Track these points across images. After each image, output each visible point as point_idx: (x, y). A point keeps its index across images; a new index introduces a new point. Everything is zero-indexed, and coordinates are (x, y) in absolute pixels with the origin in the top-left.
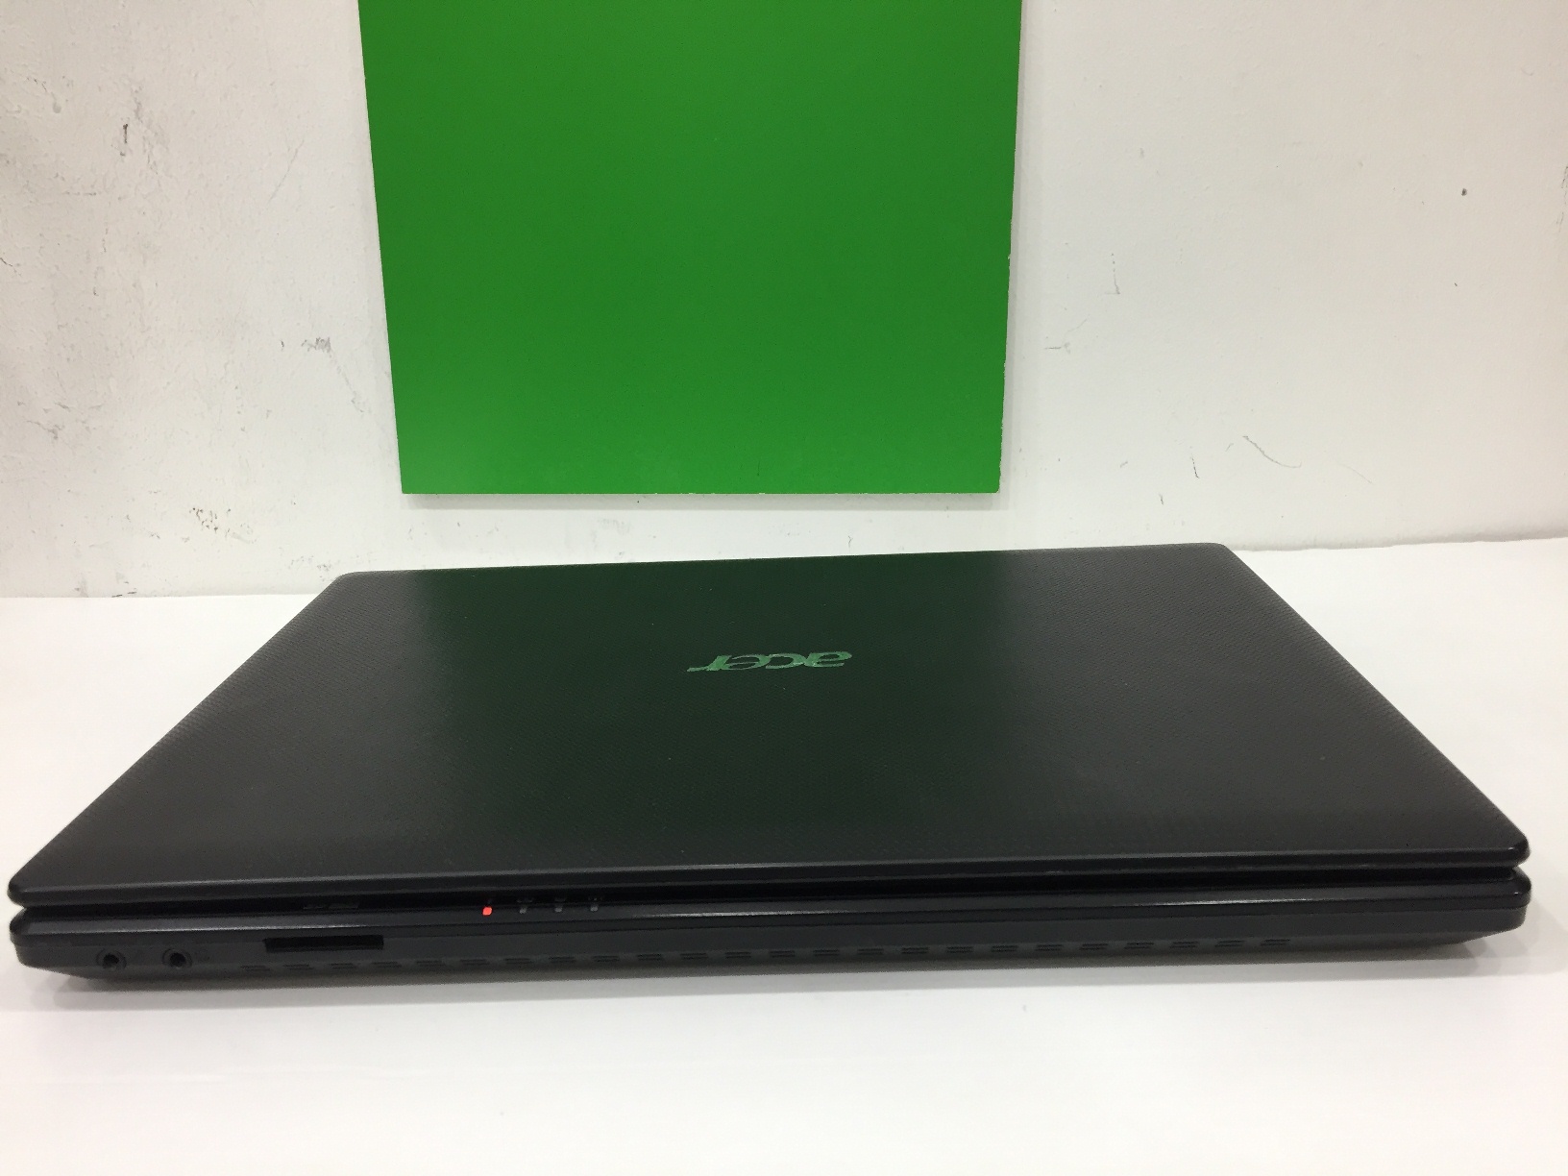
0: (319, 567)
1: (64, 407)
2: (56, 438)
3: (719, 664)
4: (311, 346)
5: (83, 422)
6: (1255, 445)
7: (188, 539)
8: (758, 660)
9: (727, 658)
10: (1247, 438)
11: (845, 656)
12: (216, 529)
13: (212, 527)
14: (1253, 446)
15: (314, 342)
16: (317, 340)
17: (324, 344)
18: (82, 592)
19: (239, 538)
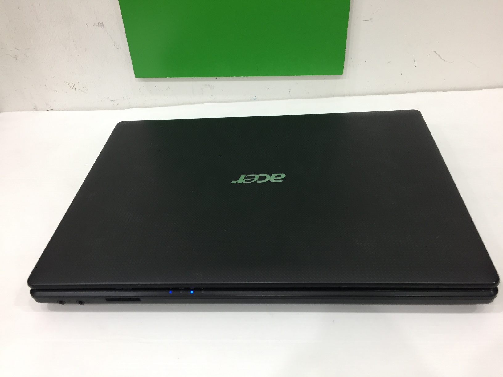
0: (111, 101)
1: (17, 49)
2: (16, 60)
3: (242, 180)
4: (97, 25)
5: (25, 54)
6: (438, 54)
7: (67, 92)
8: (254, 177)
9: (245, 175)
10: (435, 52)
11: (283, 176)
12: (75, 89)
13: (74, 88)
14: (437, 55)
15: (98, 24)
16: (99, 23)
17: (101, 25)
18: (36, 109)
19: (83, 92)
